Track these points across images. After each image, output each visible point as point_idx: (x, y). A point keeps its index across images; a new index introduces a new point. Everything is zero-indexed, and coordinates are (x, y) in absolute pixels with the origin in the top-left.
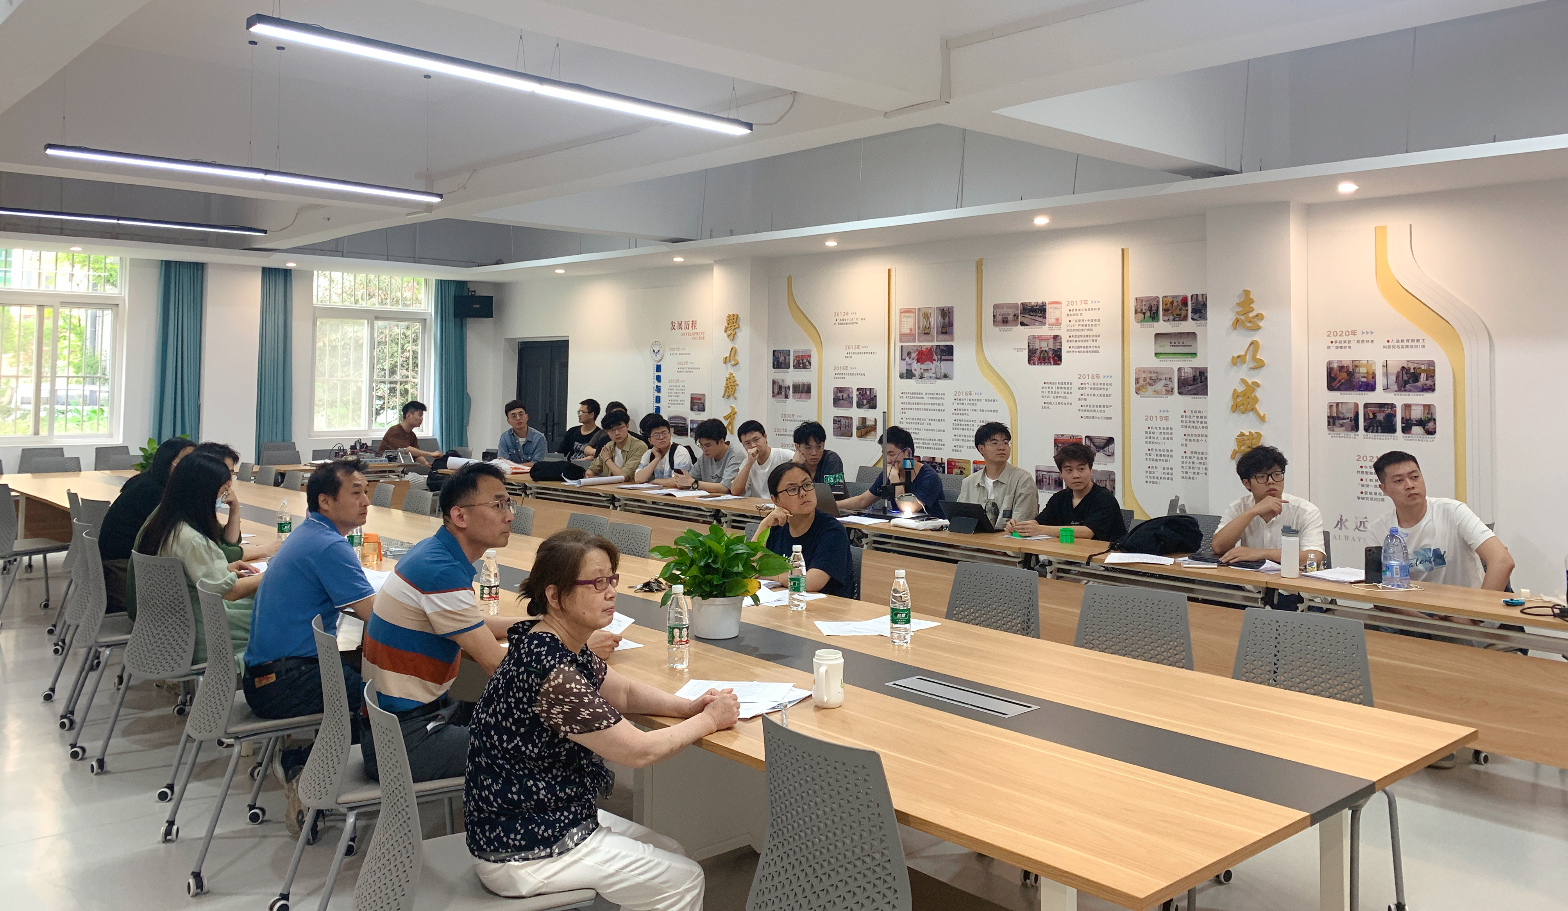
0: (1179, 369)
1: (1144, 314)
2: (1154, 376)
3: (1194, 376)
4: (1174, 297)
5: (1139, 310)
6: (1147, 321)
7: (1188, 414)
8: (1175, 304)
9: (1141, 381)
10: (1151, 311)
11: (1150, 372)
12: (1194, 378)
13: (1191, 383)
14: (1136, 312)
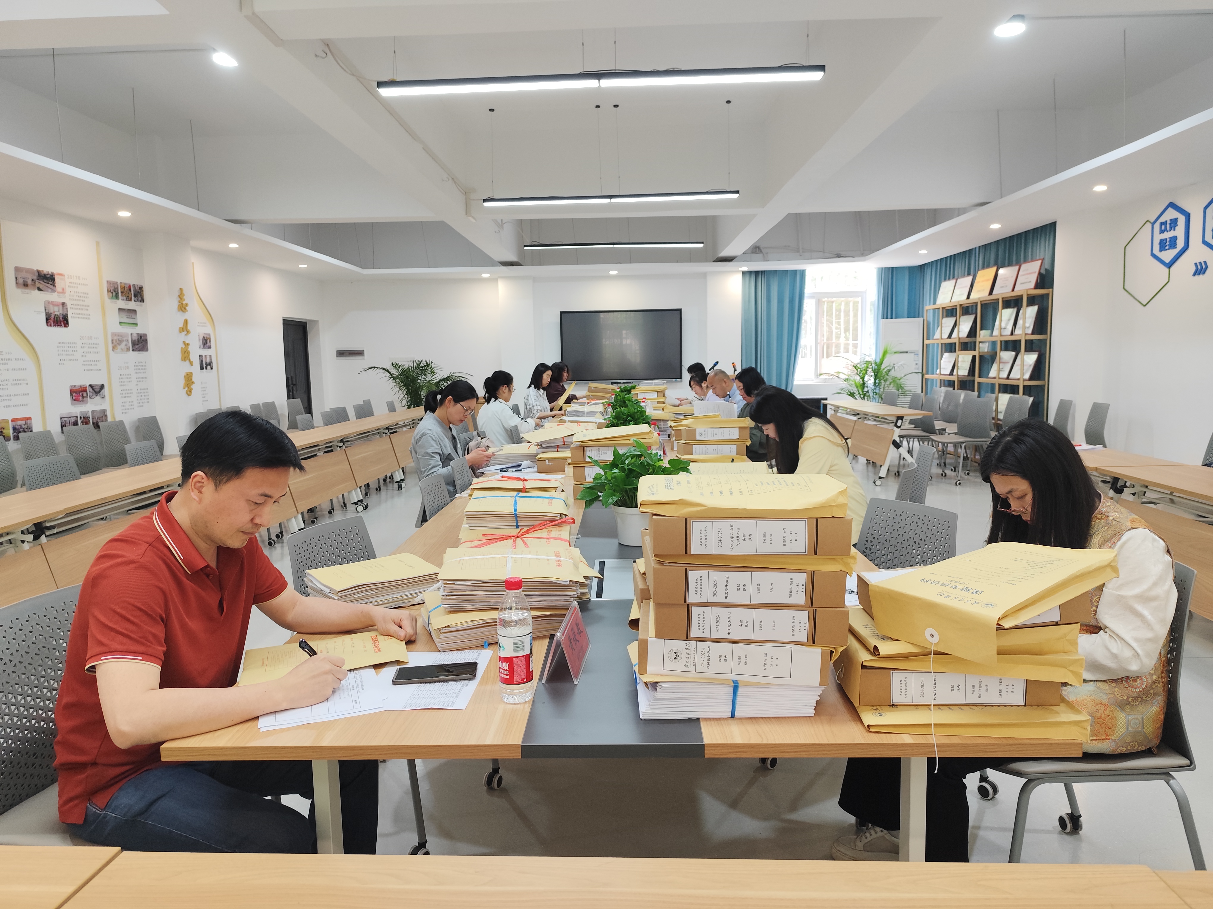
0: (131, 334)
1: (112, 293)
2: (120, 338)
3: (138, 339)
4: (125, 284)
5: (109, 290)
6: (114, 299)
7: (137, 364)
8: (126, 289)
9: (114, 341)
10: (115, 291)
11: (118, 336)
12: (138, 341)
13: (137, 343)
14: (108, 291)
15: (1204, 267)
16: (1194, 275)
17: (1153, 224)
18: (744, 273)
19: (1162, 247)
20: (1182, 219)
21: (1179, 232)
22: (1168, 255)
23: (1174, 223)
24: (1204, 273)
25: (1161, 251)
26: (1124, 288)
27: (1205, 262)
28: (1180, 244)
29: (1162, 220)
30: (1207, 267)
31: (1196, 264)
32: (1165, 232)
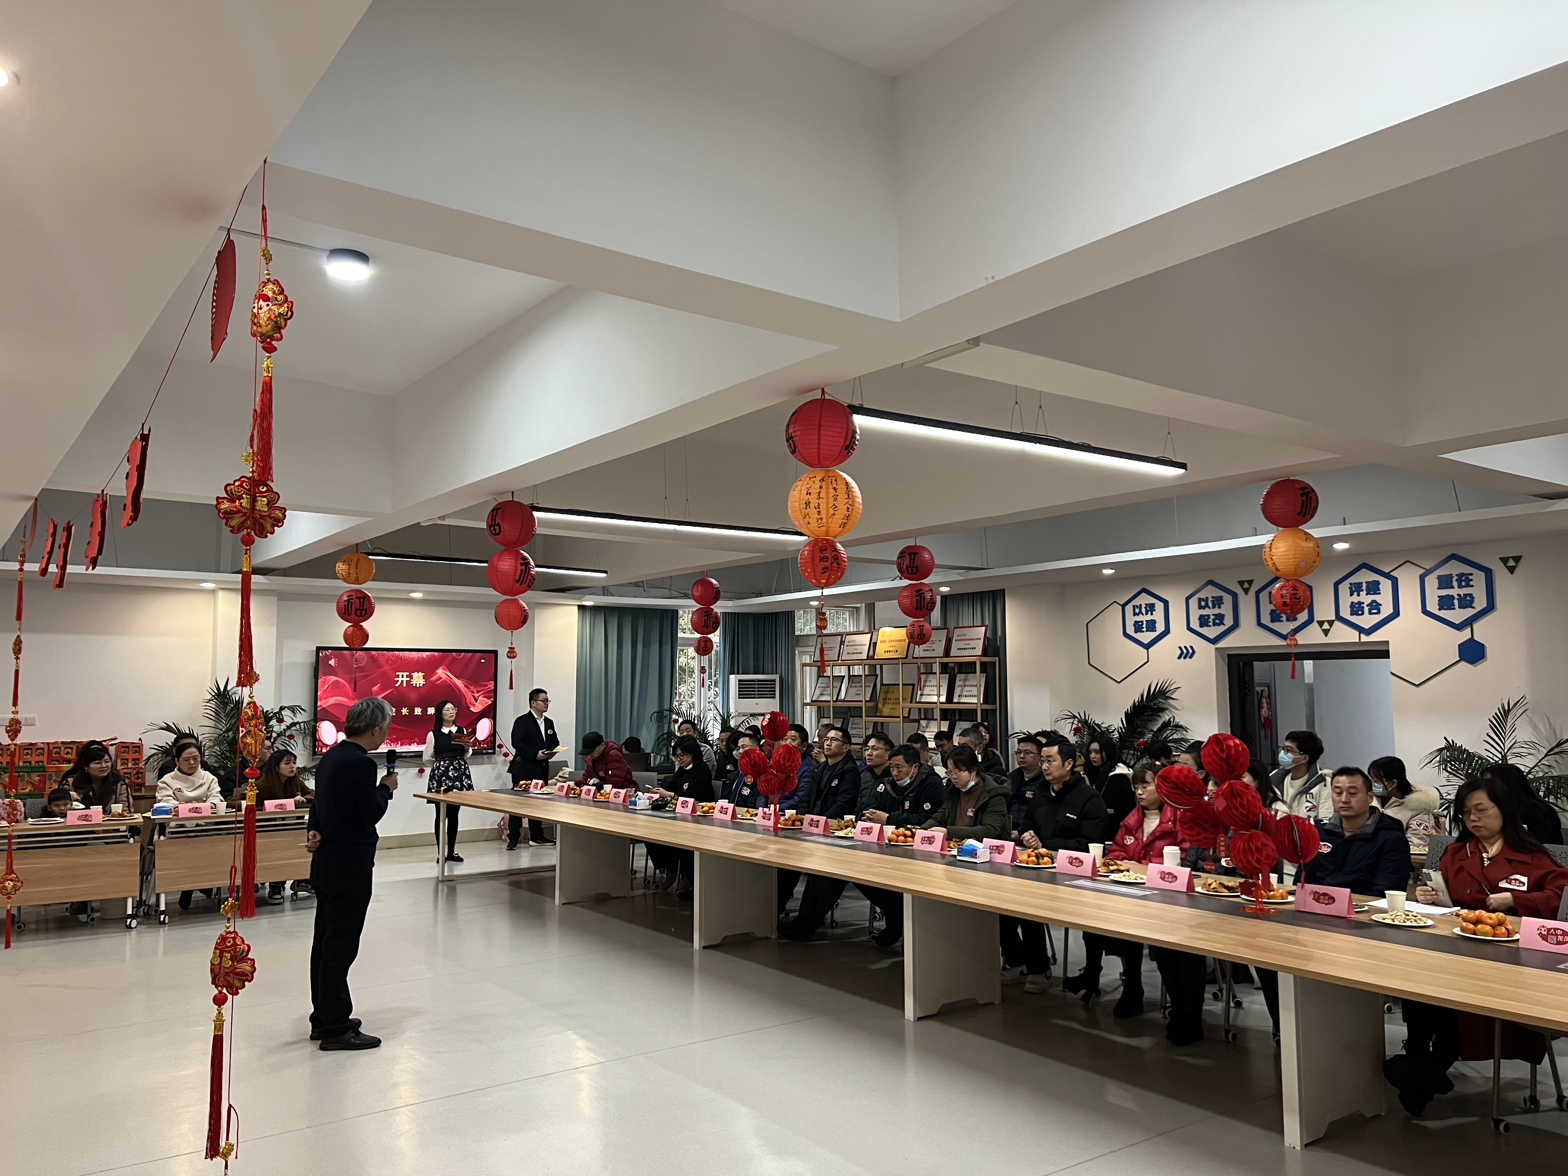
15: (1191, 651)
16: (1179, 658)
17: (1123, 606)
18: (581, 607)
19: (1138, 627)
20: (1159, 606)
21: (1158, 616)
22: (1146, 637)
23: (1151, 608)
24: (1191, 657)
25: (1136, 632)
26: (1089, 663)
27: (1191, 647)
28: (1160, 627)
29: (1136, 602)
30: (1194, 652)
31: (1180, 648)
32: (1141, 615)
